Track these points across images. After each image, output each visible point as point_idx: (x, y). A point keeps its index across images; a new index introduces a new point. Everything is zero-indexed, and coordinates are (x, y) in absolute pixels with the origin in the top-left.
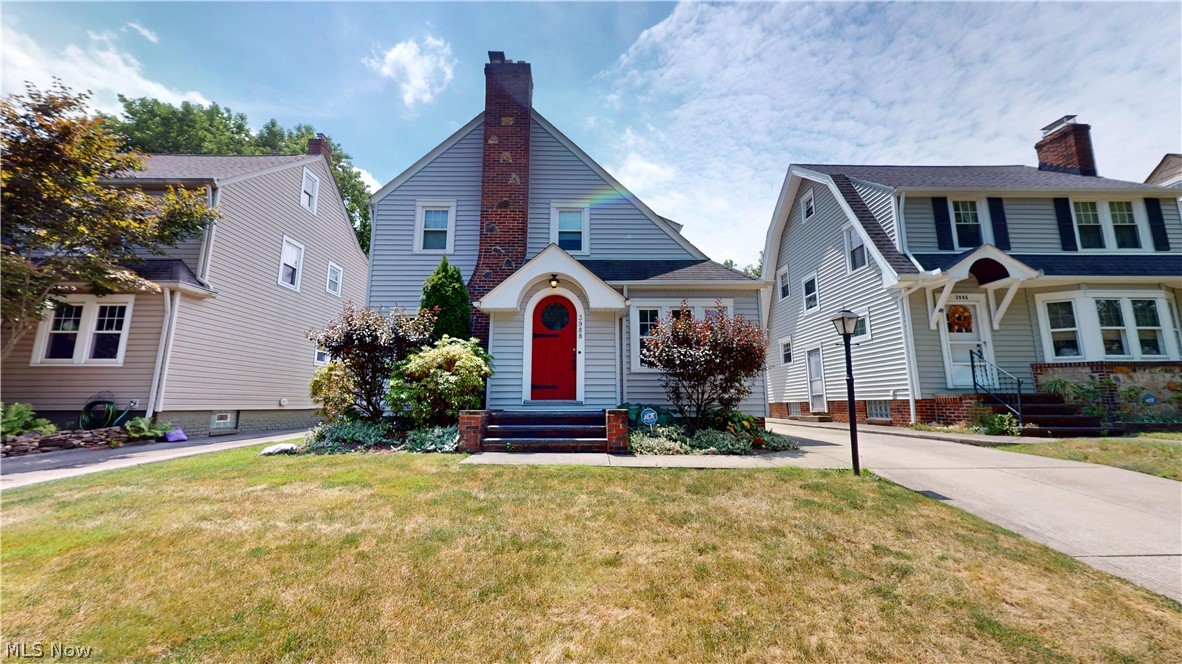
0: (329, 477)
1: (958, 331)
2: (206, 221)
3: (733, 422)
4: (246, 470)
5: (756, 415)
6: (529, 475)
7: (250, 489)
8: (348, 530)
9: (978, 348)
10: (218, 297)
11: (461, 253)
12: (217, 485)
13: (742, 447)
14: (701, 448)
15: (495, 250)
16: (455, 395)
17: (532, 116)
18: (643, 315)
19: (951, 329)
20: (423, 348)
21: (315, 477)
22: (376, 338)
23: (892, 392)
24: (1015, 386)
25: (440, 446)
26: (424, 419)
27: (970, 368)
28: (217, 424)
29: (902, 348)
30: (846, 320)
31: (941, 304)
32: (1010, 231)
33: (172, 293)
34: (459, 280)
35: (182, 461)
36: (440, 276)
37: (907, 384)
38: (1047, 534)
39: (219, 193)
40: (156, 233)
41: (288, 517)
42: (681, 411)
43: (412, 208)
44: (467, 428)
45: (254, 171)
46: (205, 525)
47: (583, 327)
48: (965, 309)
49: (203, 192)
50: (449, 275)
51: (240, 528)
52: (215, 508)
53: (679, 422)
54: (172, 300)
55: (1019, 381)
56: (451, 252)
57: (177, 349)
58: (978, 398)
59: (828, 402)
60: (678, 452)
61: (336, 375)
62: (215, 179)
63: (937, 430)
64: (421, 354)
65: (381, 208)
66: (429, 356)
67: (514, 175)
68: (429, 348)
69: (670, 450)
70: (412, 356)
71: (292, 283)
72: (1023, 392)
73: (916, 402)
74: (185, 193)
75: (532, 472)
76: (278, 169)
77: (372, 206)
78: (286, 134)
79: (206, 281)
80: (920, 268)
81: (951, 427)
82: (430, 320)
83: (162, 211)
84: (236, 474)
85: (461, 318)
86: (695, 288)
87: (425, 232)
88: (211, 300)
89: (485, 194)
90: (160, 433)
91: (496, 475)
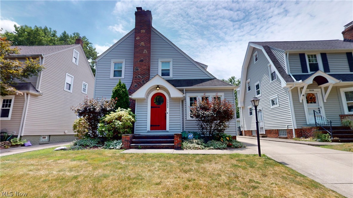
0: (74, 158)
1: (311, 103)
2: (39, 70)
3: (223, 138)
4: (47, 156)
5: (232, 135)
6: (142, 157)
7: (47, 161)
8: (76, 174)
9: (319, 109)
10: (43, 95)
11: (126, 79)
12: (37, 160)
13: (223, 147)
14: (208, 147)
15: (139, 77)
16: (121, 129)
17: (152, 29)
18: (191, 99)
19: (308, 102)
20: (111, 112)
21: (70, 158)
22: (95, 109)
23: (287, 126)
24: (329, 123)
25: (115, 147)
26: (110, 137)
27: (314, 117)
28: (42, 140)
29: (289, 110)
30: (255, 101)
31: (303, 93)
32: (329, 65)
33: (27, 94)
34: (125, 88)
35: (28, 153)
36: (118, 87)
37: (291, 123)
38: (317, 177)
39: (44, 59)
40: (22, 74)
41: (57, 170)
42: (203, 134)
43: (110, 63)
44: (125, 140)
45: (56, 51)
46: (30, 173)
47: (169, 104)
48: (313, 94)
49: (38, 60)
50: (121, 86)
51: (41, 174)
52: (35, 167)
53: (203, 138)
54: (27, 97)
55: (331, 121)
56: (123, 78)
57: (29, 114)
58: (317, 128)
59: (265, 130)
60: (200, 149)
61: (82, 122)
62: (42, 55)
63: (302, 140)
64: (110, 115)
65: (99, 63)
66: (113, 115)
67: (145, 50)
68: (113, 112)
69: (197, 148)
70: (107, 115)
71: (69, 89)
72: (332, 126)
73: (295, 130)
74: (32, 60)
75: (144, 156)
76: (65, 50)
77: (96, 62)
78: (70, 36)
79: (39, 90)
80: (295, 80)
81: (307, 139)
82: (114, 102)
83: (24, 67)
84: (44, 157)
85: (125, 102)
86: (210, 89)
87: (114, 71)
88: (41, 96)
89: (135, 57)
90: (23, 143)
91: (131, 157)
